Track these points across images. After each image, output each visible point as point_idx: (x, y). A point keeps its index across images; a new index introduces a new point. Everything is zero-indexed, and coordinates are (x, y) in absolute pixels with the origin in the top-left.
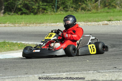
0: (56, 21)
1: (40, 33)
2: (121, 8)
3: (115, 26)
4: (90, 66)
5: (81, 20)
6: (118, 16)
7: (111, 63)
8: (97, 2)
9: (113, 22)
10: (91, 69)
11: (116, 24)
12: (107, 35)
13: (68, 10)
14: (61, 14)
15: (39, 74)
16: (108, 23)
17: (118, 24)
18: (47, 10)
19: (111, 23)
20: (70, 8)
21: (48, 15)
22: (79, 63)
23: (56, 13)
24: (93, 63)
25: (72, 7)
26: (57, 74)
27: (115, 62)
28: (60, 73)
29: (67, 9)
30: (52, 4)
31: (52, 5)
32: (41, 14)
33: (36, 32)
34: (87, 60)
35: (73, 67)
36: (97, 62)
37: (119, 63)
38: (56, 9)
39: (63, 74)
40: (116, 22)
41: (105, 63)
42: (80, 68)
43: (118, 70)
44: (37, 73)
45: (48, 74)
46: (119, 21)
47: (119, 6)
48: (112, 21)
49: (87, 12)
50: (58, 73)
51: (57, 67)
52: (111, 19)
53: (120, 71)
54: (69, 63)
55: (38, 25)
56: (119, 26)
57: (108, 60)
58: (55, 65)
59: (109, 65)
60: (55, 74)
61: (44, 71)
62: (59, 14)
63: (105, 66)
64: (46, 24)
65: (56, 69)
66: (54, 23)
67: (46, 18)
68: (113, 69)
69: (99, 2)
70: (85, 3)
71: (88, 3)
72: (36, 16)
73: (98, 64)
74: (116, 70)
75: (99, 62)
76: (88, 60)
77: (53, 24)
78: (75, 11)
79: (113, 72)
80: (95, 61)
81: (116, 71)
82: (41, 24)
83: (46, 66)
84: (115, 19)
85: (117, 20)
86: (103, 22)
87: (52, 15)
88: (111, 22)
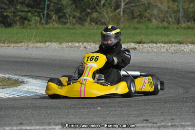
0: (45, 40)
1: (15, 59)
2: (159, 22)
3: (148, 52)
4: (102, 116)
5: (90, 40)
6: (154, 36)
7: (139, 113)
8: (117, 9)
9: (145, 45)
10: (104, 121)
11: (150, 49)
12: (134, 67)
13: (67, 22)
14: (53, 28)
15: (12, 126)
16: (136, 47)
17: (153, 49)
18: (29, 21)
19: (141, 47)
20: (70, 19)
21: (30, 28)
22: (83, 110)
23: (45, 26)
24: (107, 113)
25: (74, 17)
26: (45, 127)
27: (146, 112)
28: (49, 125)
29: (65, 20)
30: (38, 10)
31: (38, 12)
32: (18, 26)
33: (9, 57)
34: (98, 107)
35: (72, 117)
36: (115, 111)
37: (153, 113)
38: (45, 18)
39: (54, 127)
40: (150, 45)
41: (130, 113)
42: (85, 119)
43: (151, 124)
44: (10, 124)
45: (28, 126)
46: (156, 44)
47: (156, 19)
48: (144, 43)
49: (100, 27)
50: (47, 125)
51: (45, 117)
52: (141, 40)
53: (154, 127)
54: (66, 111)
55: (13, 45)
56: (155, 53)
57: (134, 107)
58: (42, 114)
59: (135, 117)
60: (42, 128)
61: (21, 121)
62: (50, 29)
63: (129, 117)
64: (26, 44)
65: (43, 119)
66: (40, 43)
67: (26, 34)
68: (143, 123)
69: (122, 9)
70: (96, 11)
71: (103, 11)
72: (9, 30)
73: (116, 113)
74: (148, 124)
75: (119, 110)
76: (100, 107)
77: (39, 45)
78: (79, 23)
79: (143, 127)
80: (111, 109)
81: (148, 127)
82: (17, 43)
83: (25, 114)
84: (148, 41)
85: (152, 42)
86: (128, 44)
87: (38, 28)
88: (143, 46)
